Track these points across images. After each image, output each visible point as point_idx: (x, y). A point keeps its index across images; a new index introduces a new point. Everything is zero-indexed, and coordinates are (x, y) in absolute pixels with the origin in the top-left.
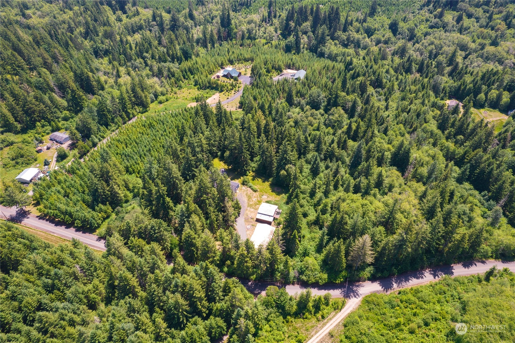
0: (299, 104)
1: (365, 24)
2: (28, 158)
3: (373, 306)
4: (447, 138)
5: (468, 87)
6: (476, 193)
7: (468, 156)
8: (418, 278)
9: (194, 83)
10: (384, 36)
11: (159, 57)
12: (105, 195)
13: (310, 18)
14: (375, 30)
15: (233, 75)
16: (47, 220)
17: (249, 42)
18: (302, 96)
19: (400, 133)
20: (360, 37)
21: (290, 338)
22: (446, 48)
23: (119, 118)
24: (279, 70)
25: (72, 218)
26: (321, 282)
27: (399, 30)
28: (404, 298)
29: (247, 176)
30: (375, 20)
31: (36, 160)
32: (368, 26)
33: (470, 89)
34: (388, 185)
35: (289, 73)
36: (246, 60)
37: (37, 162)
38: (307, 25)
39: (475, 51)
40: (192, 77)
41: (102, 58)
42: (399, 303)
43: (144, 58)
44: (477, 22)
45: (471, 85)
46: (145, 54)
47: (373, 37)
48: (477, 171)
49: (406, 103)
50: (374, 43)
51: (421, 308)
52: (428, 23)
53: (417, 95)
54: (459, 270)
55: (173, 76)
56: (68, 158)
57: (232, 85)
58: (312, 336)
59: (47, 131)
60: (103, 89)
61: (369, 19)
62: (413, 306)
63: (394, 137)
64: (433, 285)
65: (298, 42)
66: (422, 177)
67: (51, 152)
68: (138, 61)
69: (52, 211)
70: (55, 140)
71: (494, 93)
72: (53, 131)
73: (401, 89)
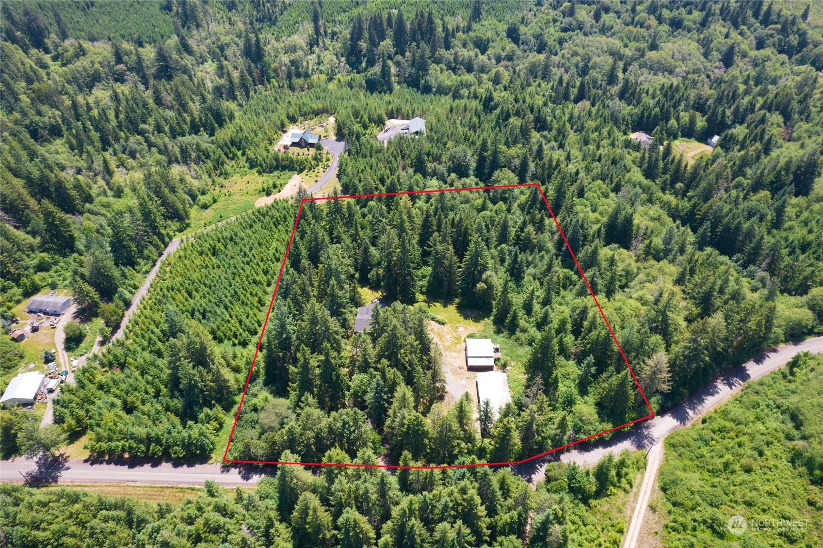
0: (434, 173)
1: (471, 34)
2: (8, 355)
3: (682, 450)
4: (663, 190)
5: (653, 113)
6: (725, 258)
7: (699, 210)
8: (712, 395)
9: (247, 165)
10: (503, 50)
11: (172, 129)
12: (207, 390)
13: (390, 32)
14: (488, 42)
15: (310, 141)
16: (109, 463)
17: (301, 81)
18: (437, 159)
19: (603, 193)
20: (472, 53)
21: (605, 531)
22: (595, 59)
23: (151, 247)
24: (380, 122)
25: (161, 445)
26: (607, 437)
27: (521, 37)
28: (715, 426)
29: (417, 302)
30: (483, 26)
31: (22, 357)
32: (476, 36)
33: (656, 115)
34: (624, 273)
35: (395, 125)
36: (317, 113)
37: (25, 360)
38: (387, 44)
39: (634, 59)
40: (239, 153)
41: (50, 142)
42: (712, 434)
43: (142, 133)
44: (619, 17)
45: (657, 109)
46: (142, 126)
47: (489, 52)
48: (720, 228)
49: (592, 147)
50: (494, 61)
51: (744, 434)
52: (558, 24)
53: (600, 133)
54: (753, 369)
55: (208, 157)
56: (87, 339)
57: (315, 159)
58: (631, 518)
59: (15, 298)
60: (89, 199)
61: (475, 26)
62: (732, 434)
63: (597, 200)
64: (738, 397)
65: (385, 72)
66: (658, 251)
67: (45, 335)
68: (132, 139)
69: (118, 443)
70: (41, 311)
71: (685, 117)
72: (27, 294)
73: (575, 127)
